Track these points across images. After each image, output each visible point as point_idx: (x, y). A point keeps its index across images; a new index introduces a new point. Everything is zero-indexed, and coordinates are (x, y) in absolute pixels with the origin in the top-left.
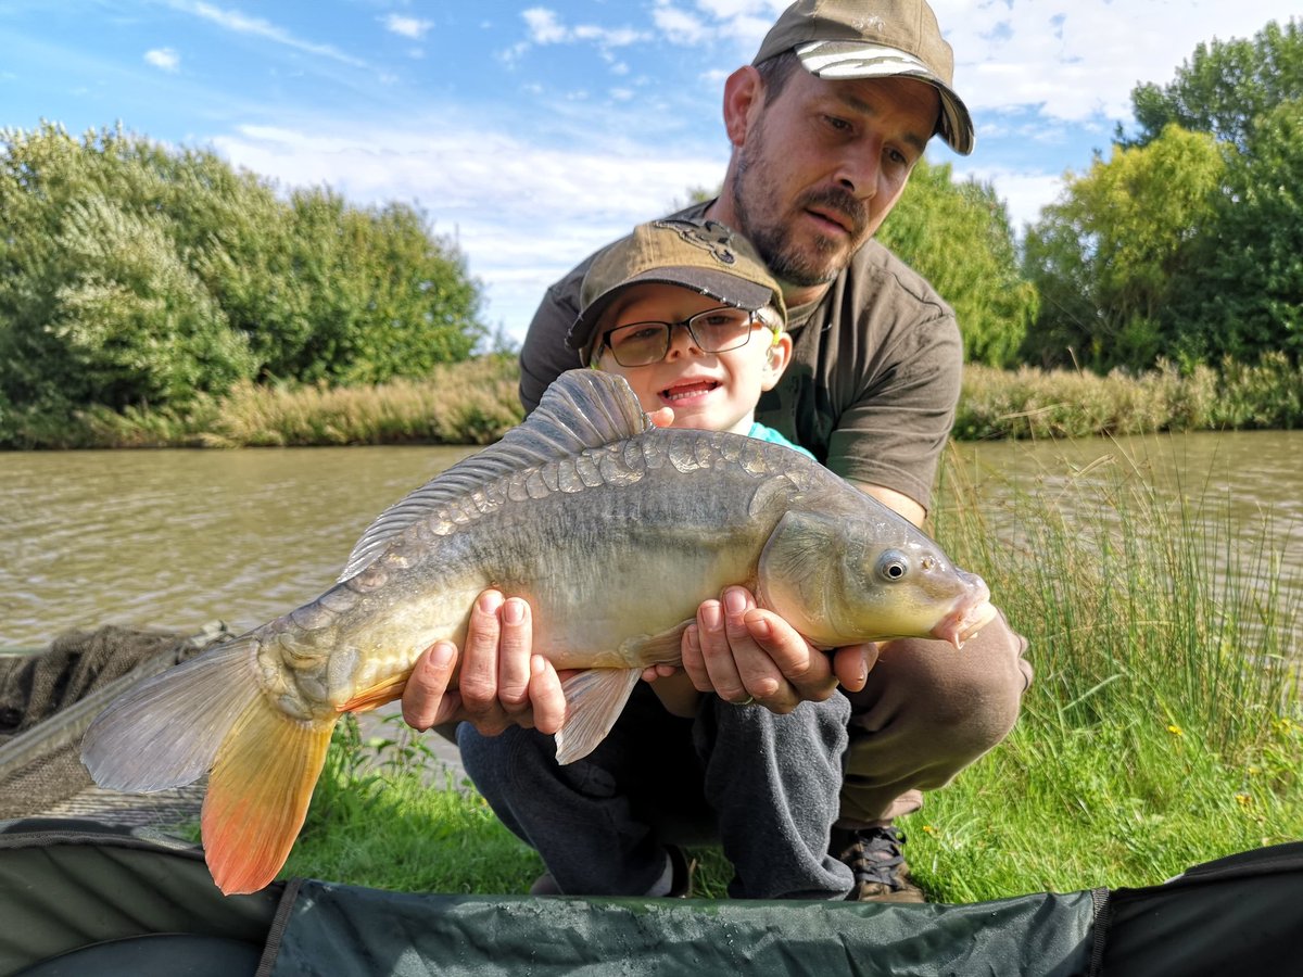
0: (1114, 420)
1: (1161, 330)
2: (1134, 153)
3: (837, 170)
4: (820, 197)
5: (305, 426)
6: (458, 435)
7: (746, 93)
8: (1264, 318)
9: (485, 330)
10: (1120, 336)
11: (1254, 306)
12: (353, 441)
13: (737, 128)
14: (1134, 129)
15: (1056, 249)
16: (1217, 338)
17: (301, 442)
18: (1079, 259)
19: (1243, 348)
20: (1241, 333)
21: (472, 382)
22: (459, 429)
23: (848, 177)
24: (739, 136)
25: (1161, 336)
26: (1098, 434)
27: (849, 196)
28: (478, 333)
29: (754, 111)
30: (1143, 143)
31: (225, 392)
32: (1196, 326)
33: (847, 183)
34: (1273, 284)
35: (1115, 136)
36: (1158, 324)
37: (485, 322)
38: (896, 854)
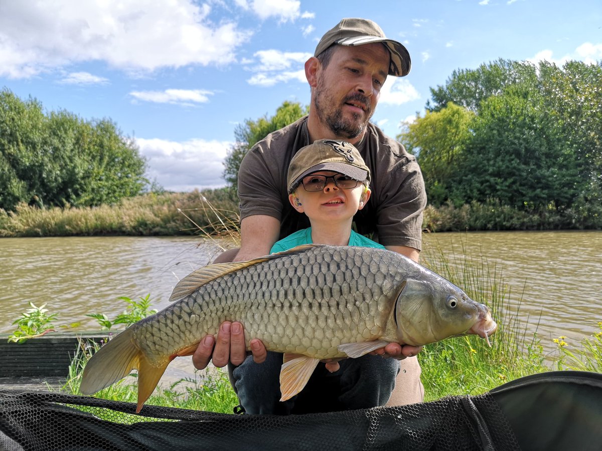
1: (446, 188)
2: (434, 113)
3: (356, 86)
4: (351, 98)
5: (54, 226)
6: (134, 231)
7: (314, 67)
8: (488, 184)
9: (147, 181)
11: (483, 179)
12: (80, 234)
13: (313, 80)
14: (433, 104)
16: (469, 192)
19: (479, 196)
20: (479, 190)
21: (141, 205)
22: (134, 228)
23: (361, 88)
24: (314, 83)
27: (362, 96)
28: (144, 183)
29: (318, 74)
30: (437, 110)
31: (13, 209)
32: (460, 187)
33: (361, 91)
34: (491, 170)
35: (426, 106)
36: (445, 185)
37: (147, 178)
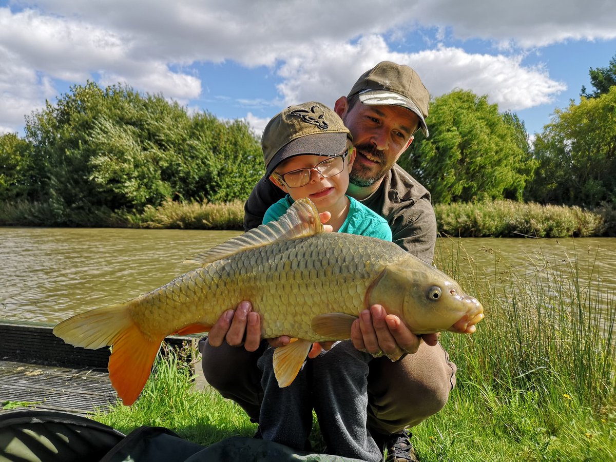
0: (579, 230)
1: (604, 186)
5: (193, 220)
7: (342, 107)
10: (584, 188)
12: (215, 227)
14: (591, 89)
15: (552, 146)
17: (191, 227)
18: (564, 151)
25: (604, 189)
26: (571, 236)
30: (597, 96)
31: (160, 205)
35: (581, 93)
36: (603, 183)
38: (408, 444)
